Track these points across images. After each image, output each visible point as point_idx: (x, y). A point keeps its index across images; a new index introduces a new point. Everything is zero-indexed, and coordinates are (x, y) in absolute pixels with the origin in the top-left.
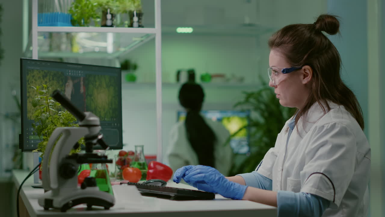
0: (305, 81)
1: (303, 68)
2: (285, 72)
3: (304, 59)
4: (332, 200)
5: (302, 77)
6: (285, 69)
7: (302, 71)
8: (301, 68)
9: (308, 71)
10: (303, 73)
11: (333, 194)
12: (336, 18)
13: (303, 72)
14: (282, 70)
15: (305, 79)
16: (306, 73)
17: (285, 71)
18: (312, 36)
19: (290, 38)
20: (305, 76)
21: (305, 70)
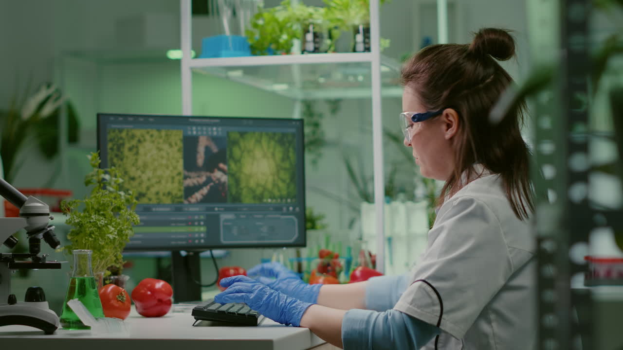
0: (448, 134)
1: (445, 112)
2: (416, 120)
3: (443, 97)
4: (435, 323)
5: (444, 127)
6: (417, 114)
7: (443, 118)
8: (440, 113)
9: (451, 118)
10: (446, 122)
11: (439, 314)
12: (509, 33)
13: (445, 119)
14: (412, 116)
15: (449, 130)
16: (449, 120)
17: (417, 118)
18: (461, 61)
19: (426, 64)
20: (449, 126)
21: (447, 116)
